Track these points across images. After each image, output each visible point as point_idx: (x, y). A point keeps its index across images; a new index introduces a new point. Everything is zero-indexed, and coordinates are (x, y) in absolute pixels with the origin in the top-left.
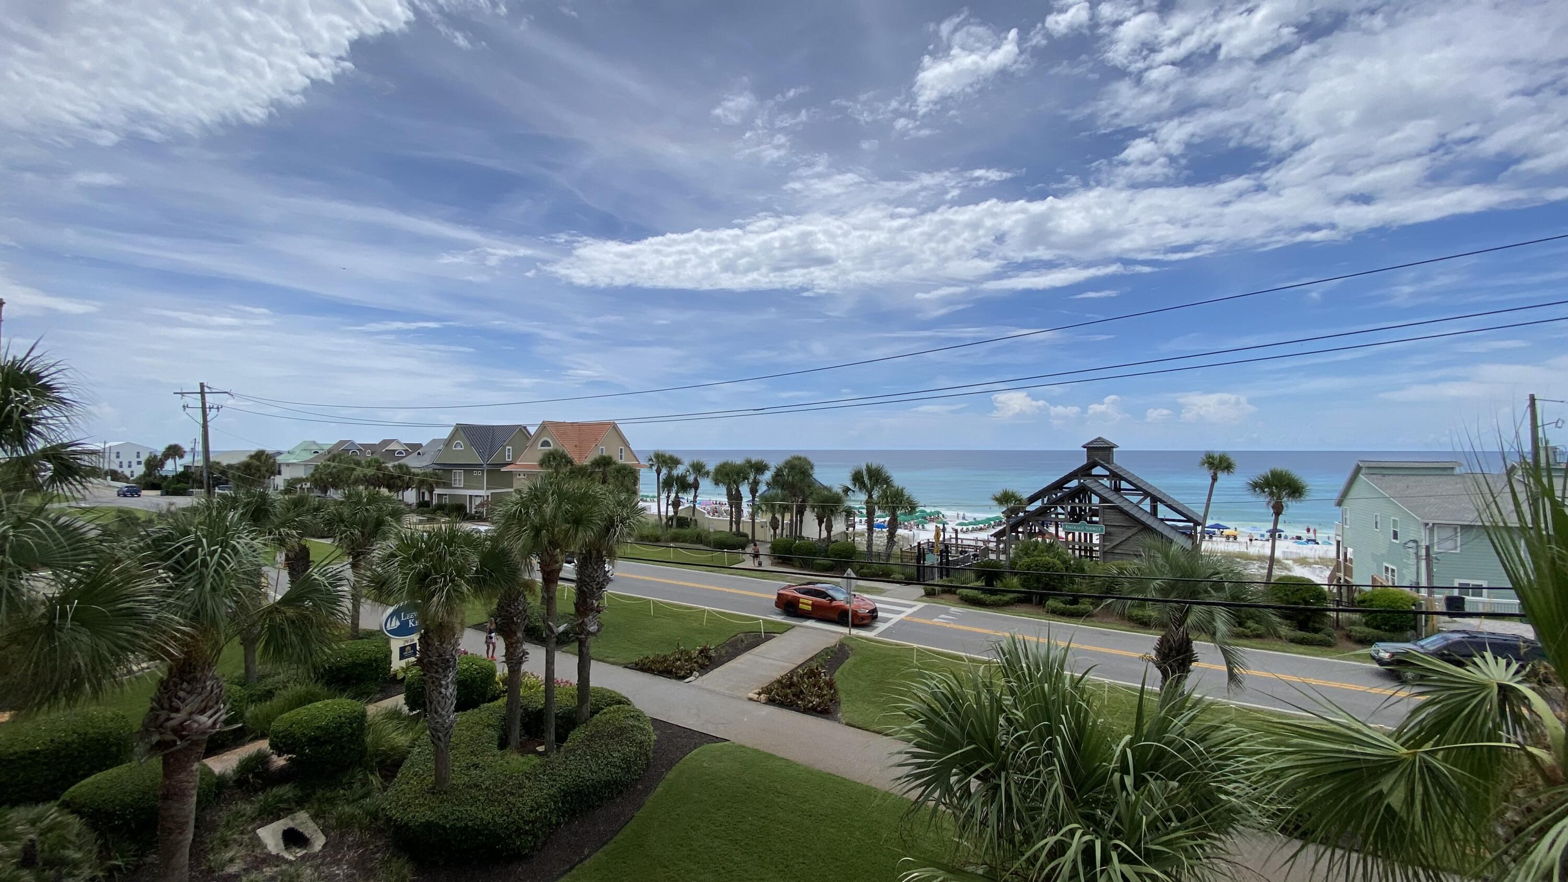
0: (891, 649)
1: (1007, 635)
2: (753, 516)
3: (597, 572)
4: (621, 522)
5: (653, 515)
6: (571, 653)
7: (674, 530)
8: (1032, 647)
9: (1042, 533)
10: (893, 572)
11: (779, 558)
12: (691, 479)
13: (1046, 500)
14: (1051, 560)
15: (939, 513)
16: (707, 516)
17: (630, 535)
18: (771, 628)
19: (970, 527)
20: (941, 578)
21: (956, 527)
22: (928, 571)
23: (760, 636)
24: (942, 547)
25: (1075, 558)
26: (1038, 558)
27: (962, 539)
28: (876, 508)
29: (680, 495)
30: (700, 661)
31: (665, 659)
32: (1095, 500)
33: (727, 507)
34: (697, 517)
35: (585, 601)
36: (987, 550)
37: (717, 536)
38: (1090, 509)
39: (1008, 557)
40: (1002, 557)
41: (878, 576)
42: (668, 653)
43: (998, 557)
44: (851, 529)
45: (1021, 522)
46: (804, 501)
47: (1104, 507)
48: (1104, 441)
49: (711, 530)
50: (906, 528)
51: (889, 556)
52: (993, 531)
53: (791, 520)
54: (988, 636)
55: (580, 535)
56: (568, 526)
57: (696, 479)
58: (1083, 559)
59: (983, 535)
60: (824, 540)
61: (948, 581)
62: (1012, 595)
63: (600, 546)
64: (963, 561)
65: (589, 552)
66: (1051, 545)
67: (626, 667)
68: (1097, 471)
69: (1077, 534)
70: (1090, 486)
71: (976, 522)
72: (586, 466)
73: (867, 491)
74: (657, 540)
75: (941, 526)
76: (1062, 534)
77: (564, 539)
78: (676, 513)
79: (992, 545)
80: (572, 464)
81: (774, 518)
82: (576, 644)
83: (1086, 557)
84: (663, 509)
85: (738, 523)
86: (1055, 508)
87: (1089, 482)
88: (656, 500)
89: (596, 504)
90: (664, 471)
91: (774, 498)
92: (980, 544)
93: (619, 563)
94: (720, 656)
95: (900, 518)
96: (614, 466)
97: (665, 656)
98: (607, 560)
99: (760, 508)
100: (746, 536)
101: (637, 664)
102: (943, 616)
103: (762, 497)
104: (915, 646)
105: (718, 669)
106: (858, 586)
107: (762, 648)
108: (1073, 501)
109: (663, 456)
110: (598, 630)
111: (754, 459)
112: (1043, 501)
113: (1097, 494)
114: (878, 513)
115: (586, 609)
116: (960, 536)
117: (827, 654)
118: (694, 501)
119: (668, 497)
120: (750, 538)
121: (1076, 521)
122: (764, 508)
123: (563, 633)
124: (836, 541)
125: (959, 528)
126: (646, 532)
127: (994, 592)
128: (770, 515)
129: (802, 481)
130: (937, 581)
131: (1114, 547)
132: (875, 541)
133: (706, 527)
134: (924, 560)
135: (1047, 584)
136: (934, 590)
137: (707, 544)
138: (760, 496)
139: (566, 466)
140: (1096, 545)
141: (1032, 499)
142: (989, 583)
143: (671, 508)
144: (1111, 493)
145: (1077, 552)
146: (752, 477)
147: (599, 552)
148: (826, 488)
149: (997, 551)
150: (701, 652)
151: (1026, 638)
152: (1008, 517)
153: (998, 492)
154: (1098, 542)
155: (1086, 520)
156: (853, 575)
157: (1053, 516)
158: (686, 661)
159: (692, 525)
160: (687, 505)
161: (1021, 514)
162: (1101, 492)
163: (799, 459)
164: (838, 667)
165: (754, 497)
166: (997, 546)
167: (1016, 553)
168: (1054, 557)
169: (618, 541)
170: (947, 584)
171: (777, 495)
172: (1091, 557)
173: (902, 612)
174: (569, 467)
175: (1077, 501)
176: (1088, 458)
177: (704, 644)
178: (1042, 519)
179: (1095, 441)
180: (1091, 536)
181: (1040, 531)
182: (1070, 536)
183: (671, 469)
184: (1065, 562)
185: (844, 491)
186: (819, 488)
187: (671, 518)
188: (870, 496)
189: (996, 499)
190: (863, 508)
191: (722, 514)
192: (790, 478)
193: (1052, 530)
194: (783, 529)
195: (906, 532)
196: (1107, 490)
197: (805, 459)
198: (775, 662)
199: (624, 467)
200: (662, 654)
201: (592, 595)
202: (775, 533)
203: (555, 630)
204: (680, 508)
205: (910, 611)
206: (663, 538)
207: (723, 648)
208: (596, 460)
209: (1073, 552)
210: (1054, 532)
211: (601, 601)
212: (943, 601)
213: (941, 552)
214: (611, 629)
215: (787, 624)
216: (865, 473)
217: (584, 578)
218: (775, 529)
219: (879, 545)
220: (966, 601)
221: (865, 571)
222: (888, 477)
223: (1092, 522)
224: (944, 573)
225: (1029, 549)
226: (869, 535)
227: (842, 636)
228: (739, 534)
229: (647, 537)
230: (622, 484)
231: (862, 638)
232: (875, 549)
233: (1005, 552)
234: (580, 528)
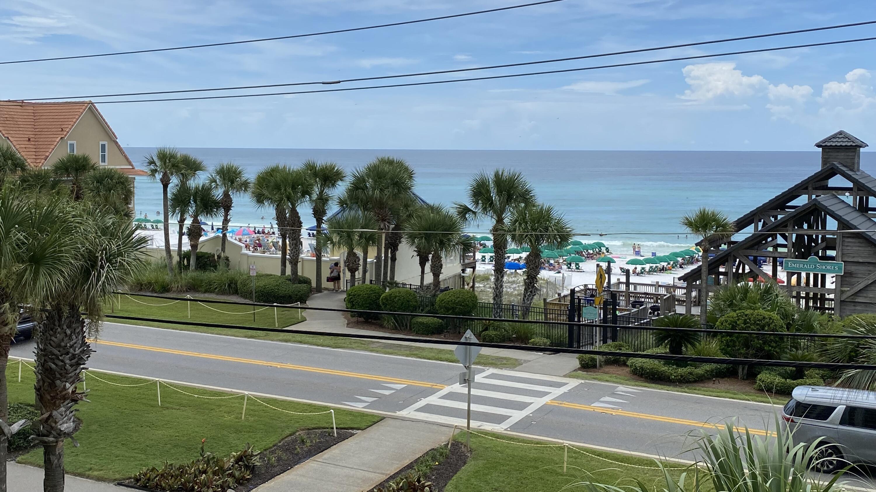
0: (530, 449)
1: (723, 427)
2: (318, 251)
3: (70, 339)
4: (108, 260)
5: (158, 250)
6: (31, 464)
7: (192, 274)
8: (759, 445)
9: (754, 275)
10: (533, 334)
11: (360, 315)
12: (218, 193)
13: (760, 224)
14: (766, 314)
15: (600, 245)
16: (244, 251)
17: (122, 281)
18: (348, 422)
19: (647, 267)
20: (605, 342)
21: (627, 267)
22: (585, 332)
23: (330, 435)
24: (606, 296)
25: (799, 310)
26: (748, 312)
27: (635, 285)
28: (509, 238)
29: (201, 218)
30: (237, 474)
31: (182, 470)
32: (832, 224)
33: (276, 238)
34: (228, 253)
35: (52, 385)
36: (673, 299)
37: (261, 283)
38: (824, 238)
39: (704, 311)
40: (696, 311)
41: (511, 340)
42: (186, 462)
43: (689, 310)
44: (469, 271)
45: (723, 259)
46: (397, 227)
47: (844, 236)
48: (847, 137)
49: (253, 273)
50: (552, 268)
51: (527, 310)
52: (682, 273)
53: (378, 257)
54: (691, 431)
55: (42, 280)
56: (23, 267)
57: (226, 195)
58: (811, 310)
59: (667, 279)
60: (428, 287)
61: (616, 347)
62: (708, 367)
63: (76, 298)
64: (637, 317)
65: (58, 309)
66: (768, 291)
67: (120, 484)
68: (836, 181)
69: (803, 275)
70: (825, 204)
71: (655, 259)
72: (47, 172)
73: (495, 212)
74: (165, 289)
75: (604, 265)
76: (782, 275)
77: (15, 288)
78: (194, 246)
79: (680, 293)
80: (23, 169)
81: (351, 255)
82: (41, 451)
83: (816, 308)
84: (174, 241)
85: (295, 262)
86: (774, 237)
87: (824, 199)
88: (161, 226)
89: (68, 231)
90: (174, 181)
91: (352, 224)
92: (662, 291)
93: (106, 325)
94: (269, 466)
95: (545, 253)
96: (92, 172)
97: (181, 467)
98: (87, 321)
99: (329, 239)
100: (307, 281)
101: (137, 480)
102: (607, 399)
103: (335, 223)
104: (567, 443)
105: (266, 485)
106: (480, 356)
107: (334, 451)
108: (801, 227)
109: (172, 156)
110: (76, 429)
111: (320, 162)
112: (756, 227)
113: (834, 216)
114: (512, 246)
115: (53, 398)
116: (633, 279)
117: (434, 459)
118: (224, 228)
119: (181, 222)
120: (314, 284)
121: (804, 256)
122: (336, 238)
123: (18, 433)
124: (447, 289)
125: (631, 268)
126: (148, 276)
127: (682, 362)
128: (344, 250)
129: (395, 196)
130: (598, 346)
131: (856, 294)
132: (507, 289)
133: (244, 268)
134: (579, 316)
135: (761, 349)
136: (594, 360)
137: (247, 295)
138: (330, 220)
139: (13, 171)
140: (830, 291)
141: (741, 224)
142: (676, 349)
143: (185, 239)
144: (856, 214)
145: (803, 302)
146: (316, 190)
147: (73, 308)
148: (432, 208)
149: (688, 302)
150: (239, 459)
151: (751, 432)
152: (705, 251)
153: (693, 214)
154: (833, 286)
155: (817, 254)
156: (474, 340)
157: (770, 249)
158: (215, 473)
159: (221, 267)
160: (212, 235)
161: (724, 247)
162: (840, 213)
163: (391, 162)
164: (450, 478)
165: (319, 221)
166: (688, 294)
167: (716, 306)
168: (773, 310)
169: (103, 290)
170: (613, 350)
171: (355, 219)
172: (822, 309)
173: (546, 394)
174: (19, 172)
175: (805, 226)
176: (824, 162)
177: (242, 447)
178: (754, 253)
179: (834, 137)
180: (824, 277)
181: (751, 271)
182: (794, 279)
183: (185, 178)
184: (785, 316)
185: (459, 213)
186: (421, 208)
187: (187, 256)
188: (500, 221)
189: (689, 224)
190: (488, 239)
191: (268, 249)
192: (377, 192)
193: (767, 269)
194: (365, 272)
195: (552, 273)
196: (849, 210)
197: (400, 164)
198: (352, 472)
199: (109, 175)
200: (177, 464)
201: (64, 375)
202: (353, 276)
203: (6, 431)
204: (202, 239)
205: (558, 392)
206: (174, 286)
207: (273, 452)
208: (62, 162)
209: (798, 302)
210: (770, 273)
211: (78, 384)
212: (606, 377)
213: (606, 303)
214: (94, 427)
215: (373, 415)
216: (492, 185)
217: (50, 348)
218: (353, 271)
219: (511, 295)
220: (641, 376)
221: (491, 332)
222: (528, 192)
223: (825, 258)
224: (609, 335)
225: (734, 298)
226: (497, 280)
227: (457, 431)
228: (296, 279)
229: (150, 283)
230: (106, 199)
231: (487, 433)
232: (505, 300)
233: (698, 302)
234: (42, 270)
